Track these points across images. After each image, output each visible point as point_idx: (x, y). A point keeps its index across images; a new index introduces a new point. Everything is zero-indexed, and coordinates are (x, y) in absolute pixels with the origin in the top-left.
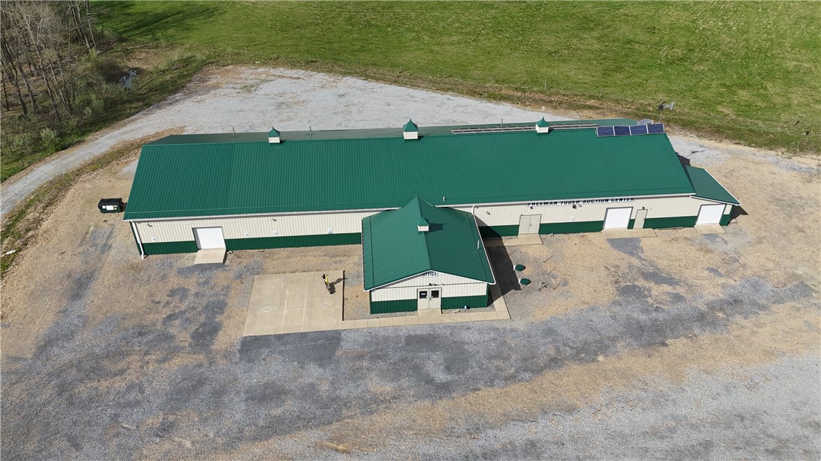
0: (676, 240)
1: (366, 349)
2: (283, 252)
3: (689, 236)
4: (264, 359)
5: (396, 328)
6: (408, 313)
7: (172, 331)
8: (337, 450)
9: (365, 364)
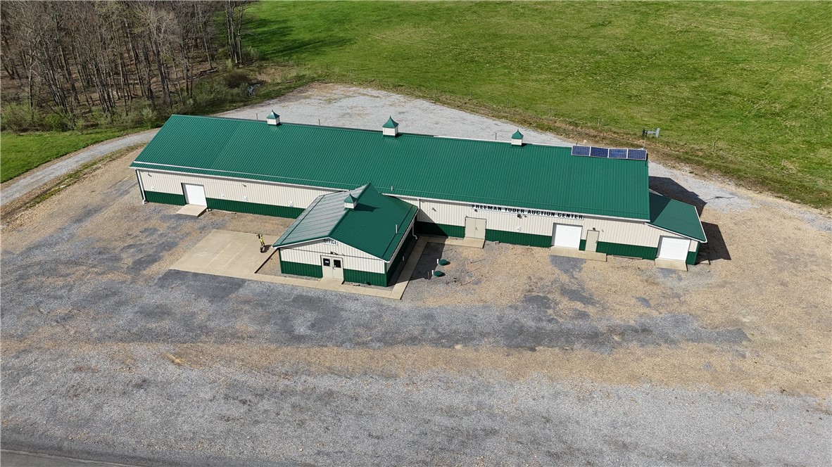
0: (626, 268)
1: (256, 298)
2: (250, 216)
3: (643, 267)
4: (172, 288)
5: (294, 287)
6: (314, 278)
7: (123, 255)
8: (173, 362)
9: (247, 307)
